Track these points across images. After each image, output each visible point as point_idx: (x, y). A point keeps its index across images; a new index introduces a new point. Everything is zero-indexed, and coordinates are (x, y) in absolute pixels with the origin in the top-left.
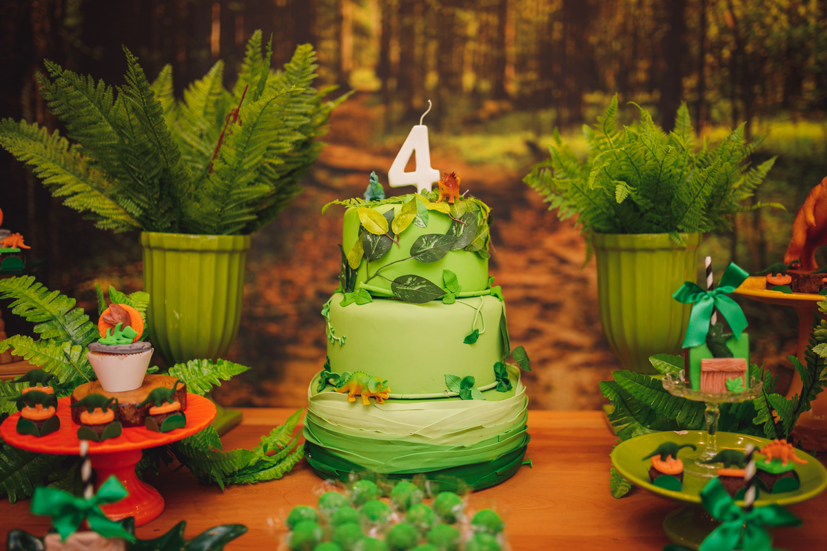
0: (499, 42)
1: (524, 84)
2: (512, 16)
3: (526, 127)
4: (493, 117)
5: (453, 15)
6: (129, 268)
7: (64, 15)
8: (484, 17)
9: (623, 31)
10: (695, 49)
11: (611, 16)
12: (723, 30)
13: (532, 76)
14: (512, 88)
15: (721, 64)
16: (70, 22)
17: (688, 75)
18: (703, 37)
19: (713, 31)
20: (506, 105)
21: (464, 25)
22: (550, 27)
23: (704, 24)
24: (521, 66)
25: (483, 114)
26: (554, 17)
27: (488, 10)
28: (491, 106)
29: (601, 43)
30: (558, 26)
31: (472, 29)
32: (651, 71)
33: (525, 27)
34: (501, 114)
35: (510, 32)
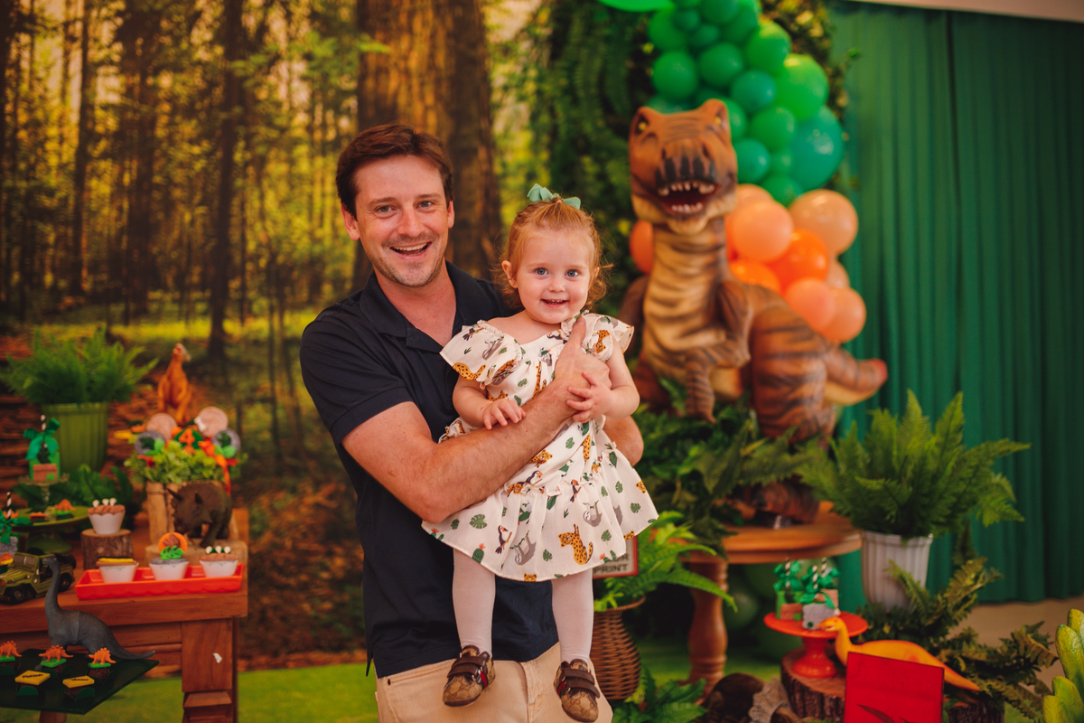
0: (76, 249)
1: (95, 283)
2: (85, 229)
3: (100, 318)
4: (70, 309)
5: (34, 228)
8: (62, 229)
9: (179, 243)
10: (237, 259)
11: (169, 231)
12: (259, 245)
13: (104, 277)
14: (87, 286)
15: (258, 271)
17: (233, 278)
18: (244, 250)
19: (251, 246)
20: (82, 300)
21: (44, 235)
22: (118, 239)
23: (244, 240)
24: (94, 268)
25: (62, 307)
26: (121, 232)
27: (66, 223)
28: (69, 300)
29: (161, 253)
30: (125, 239)
31: (51, 239)
32: (203, 275)
33: (96, 238)
34: (79, 306)
35: (84, 242)
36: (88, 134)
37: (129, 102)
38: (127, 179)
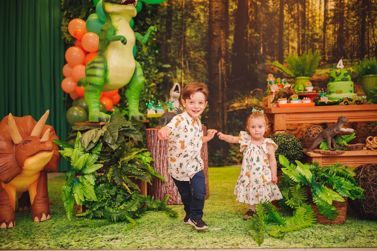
0: (324, 49)
1: (329, 58)
2: (326, 43)
3: (330, 67)
4: (323, 65)
5: (313, 44)
6: (242, 101)
7: (228, 47)
8: (320, 44)
9: (351, 46)
10: (367, 49)
11: (348, 43)
12: (373, 44)
13: (331, 56)
14: (327, 59)
15: (373, 52)
16: (230, 48)
17: (366, 54)
18: (369, 46)
19: (371, 45)
20: (326, 63)
21: (316, 46)
22: (335, 45)
23: (369, 43)
24: (329, 54)
25: (321, 65)
26: (335, 43)
27: (321, 42)
28: (322, 63)
29: (346, 48)
30: (336, 45)
31: (318, 47)
32: (357, 54)
33: (329, 46)
34: (325, 64)
35: (326, 47)
36: (326, 18)
37: (337, 8)
38: (336, 29)
